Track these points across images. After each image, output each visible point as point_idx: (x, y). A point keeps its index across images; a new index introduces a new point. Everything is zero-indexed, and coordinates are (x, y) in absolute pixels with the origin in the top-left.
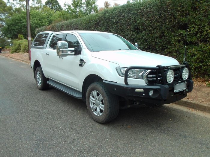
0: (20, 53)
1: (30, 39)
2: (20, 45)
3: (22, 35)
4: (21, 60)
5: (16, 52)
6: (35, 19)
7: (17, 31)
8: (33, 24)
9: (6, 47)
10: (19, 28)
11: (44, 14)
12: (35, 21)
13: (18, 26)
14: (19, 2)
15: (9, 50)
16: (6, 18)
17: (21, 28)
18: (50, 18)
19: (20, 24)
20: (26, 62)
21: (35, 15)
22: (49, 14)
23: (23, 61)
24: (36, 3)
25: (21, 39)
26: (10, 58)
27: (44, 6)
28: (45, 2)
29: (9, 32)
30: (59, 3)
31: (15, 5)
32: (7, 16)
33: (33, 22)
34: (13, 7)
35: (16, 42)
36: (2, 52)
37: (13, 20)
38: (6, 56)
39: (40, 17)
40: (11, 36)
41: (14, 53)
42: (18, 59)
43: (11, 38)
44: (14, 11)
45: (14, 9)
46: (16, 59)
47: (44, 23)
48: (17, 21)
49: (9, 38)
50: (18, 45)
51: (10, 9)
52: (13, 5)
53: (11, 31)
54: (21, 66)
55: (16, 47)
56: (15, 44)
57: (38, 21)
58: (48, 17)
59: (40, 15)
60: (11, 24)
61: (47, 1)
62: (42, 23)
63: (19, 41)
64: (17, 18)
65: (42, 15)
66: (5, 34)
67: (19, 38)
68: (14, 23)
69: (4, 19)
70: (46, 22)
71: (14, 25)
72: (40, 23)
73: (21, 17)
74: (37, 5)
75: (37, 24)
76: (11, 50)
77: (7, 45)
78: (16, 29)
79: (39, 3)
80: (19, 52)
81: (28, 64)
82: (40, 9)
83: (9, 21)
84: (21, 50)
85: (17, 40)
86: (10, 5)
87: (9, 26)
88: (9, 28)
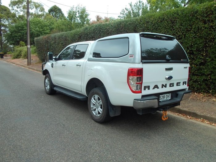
0: (21, 59)
1: (29, 46)
2: (21, 51)
3: (23, 43)
4: (21, 65)
5: (17, 58)
6: (37, 27)
7: (19, 37)
8: (35, 31)
9: (8, 52)
10: (21, 35)
11: (46, 22)
12: (37, 28)
13: (21, 33)
14: (22, 9)
15: (11, 56)
16: (9, 24)
17: (23, 35)
18: (52, 26)
19: (22, 31)
20: (24, 66)
21: (38, 23)
22: (51, 22)
23: (22, 66)
24: (39, 11)
25: (22, 46)
26: (11, 63)
27: (47, 13)
28: (49, 10)
29: (12, 38)
30: (62, 11)
31: (18, 12)
32: (10, 22)
33: (35, 30)
34: (17, 14)
35: (18, 48)
36: (4, 57)
37: (16, 27)
38: (7, 61)
39: (42, 25)
40: (13, 42)
41: (15, 59)
42: (18, 65)
43: (14, 44)
44: (17, 18)
45: (18, 16)
46: (17, 64)
47: (46, 31)
48: (20, 28)
49: (11, 44)
50: (19, 51)
51: (14, 15)
52: (17, 12)
53: (14, 37)
54: (20, 70)
55: (17, 53)
56: (17, 51)
57: (40, 29)
58: (50, 25)
59: (43, 23)
60: (14, 31)
61: (50, 9)
62: (44, 30)
63: (20, 48)
64: (20, 25)
65: (44, 23)
66: (8, 40)
67: (21, 45)
68: (17, 30)
69: (8, 26)
70: (47, 29)
71: (17, 32)
72: (42, 30)
73: (23, 24)
74: (40, 13)
75: (39, 32)
76: (13, 56)
77: (9, 51)
78: (19, 36)
79: (42, 11)
80: (19, 58)
81: (26, 68)
82: (43, 17)
83: (12, 27)
84: (22, 56)
85: (19, 46)
86: (14, 12)
87: (12, 32)
88: (11, 35)
